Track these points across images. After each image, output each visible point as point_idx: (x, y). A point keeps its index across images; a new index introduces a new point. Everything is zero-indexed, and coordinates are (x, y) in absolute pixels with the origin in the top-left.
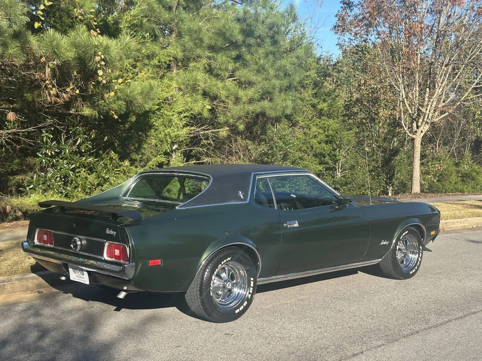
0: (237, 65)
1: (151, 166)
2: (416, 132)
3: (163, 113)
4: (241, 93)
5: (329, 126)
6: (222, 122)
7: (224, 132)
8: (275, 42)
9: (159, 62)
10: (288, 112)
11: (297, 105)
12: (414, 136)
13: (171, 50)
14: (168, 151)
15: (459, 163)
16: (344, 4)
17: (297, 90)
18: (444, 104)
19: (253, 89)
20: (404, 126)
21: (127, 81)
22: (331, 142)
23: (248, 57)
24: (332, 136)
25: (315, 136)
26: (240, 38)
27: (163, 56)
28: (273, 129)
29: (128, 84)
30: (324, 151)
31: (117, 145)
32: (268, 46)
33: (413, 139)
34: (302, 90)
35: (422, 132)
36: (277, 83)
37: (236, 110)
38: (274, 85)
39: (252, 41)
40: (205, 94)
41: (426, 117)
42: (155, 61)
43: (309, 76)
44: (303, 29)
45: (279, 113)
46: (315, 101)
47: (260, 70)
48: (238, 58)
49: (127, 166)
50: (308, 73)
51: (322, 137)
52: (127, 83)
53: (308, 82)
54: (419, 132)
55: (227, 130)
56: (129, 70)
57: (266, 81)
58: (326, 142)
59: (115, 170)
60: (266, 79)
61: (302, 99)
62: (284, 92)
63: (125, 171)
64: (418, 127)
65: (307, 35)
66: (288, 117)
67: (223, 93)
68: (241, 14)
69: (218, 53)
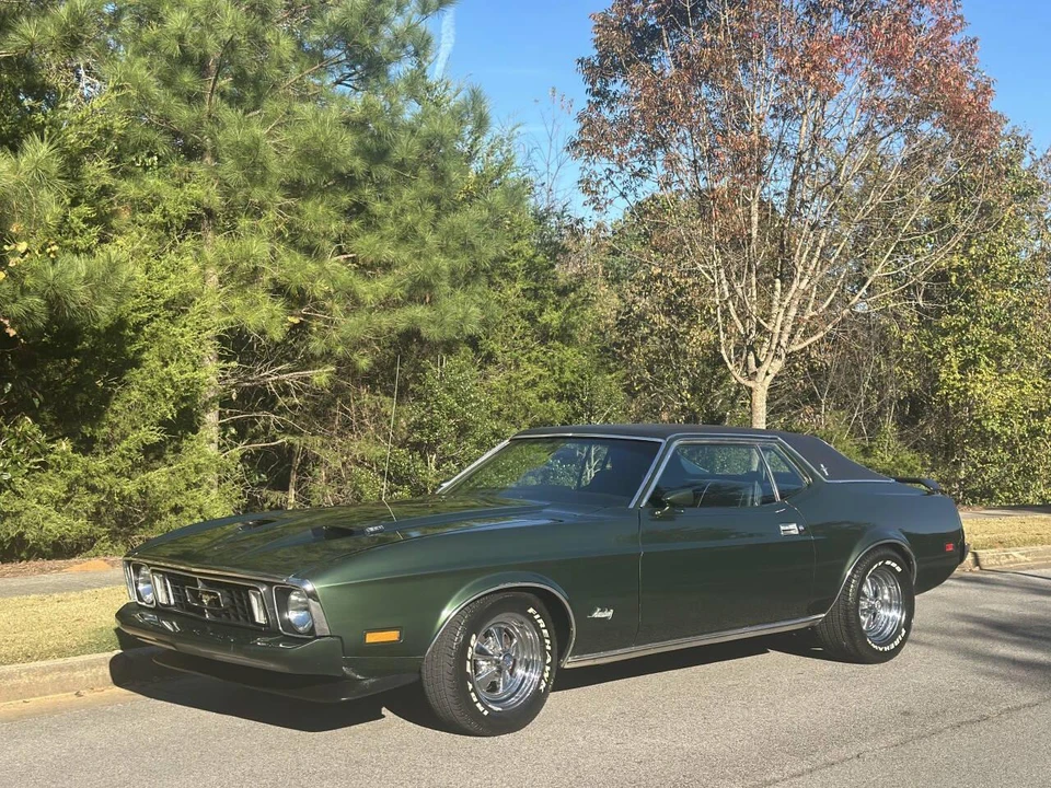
0: (355, 225)
1: (125, 452)
2: (755, 373)
3: (157, 329)
4: (362, 287)
5: (562, 361)
6: (318, 353)
7: (321, 376)
8: (440, 177)
9: (164, 217)
10: (471, 328)
11: (492, 316)
12: (750, 384)
13: (195, 191)
14: (169, 417)
15: (871, 447)
16: (593, 95)
17: (493, 284)
18: (815, 313)
19: (390, 279)
20: (727, 361)
21: (48, 250)
22: (571, 398)
23: (378, 207)
24: (573, 384)
25: (534, 384)
26: (358, 164)
27: (175, 201)
28: (434, 369)
29: (52, 256)
30: (554, 415)
31: (37, 403)
32: (424, 184)
33: (751, 390)
34: (504, 283)
35: (767, 374)
36: (443, 263)
37: (349, 325)
38: (437, 268)
39: (386, 172)
40: (278, 290)
41: (775, 341)
42: (156, 216)
43: (519, 252)
44: (508, 151)
45: (450, 333)
46: (532, 305)
47: (406, 237)
48: (358, 210)
49: (63, 453)
50: (515, 247)
51: (550, 386)
52: (49, 254)
53: (516, 264)
54: (761, 375)
55: (332, 372)
56: (78, 231)
57: (419, 259)
58: (560, 398)
59: (31, 461)
60: (419, 256)
61: (502, 303)
62: (463, 285)
63: (58, 465)
64: (758, 364)
65: (518, 162)
66: (473, 342)
67: (320, 287)
68: (358, 113)
69: (306, 198)
